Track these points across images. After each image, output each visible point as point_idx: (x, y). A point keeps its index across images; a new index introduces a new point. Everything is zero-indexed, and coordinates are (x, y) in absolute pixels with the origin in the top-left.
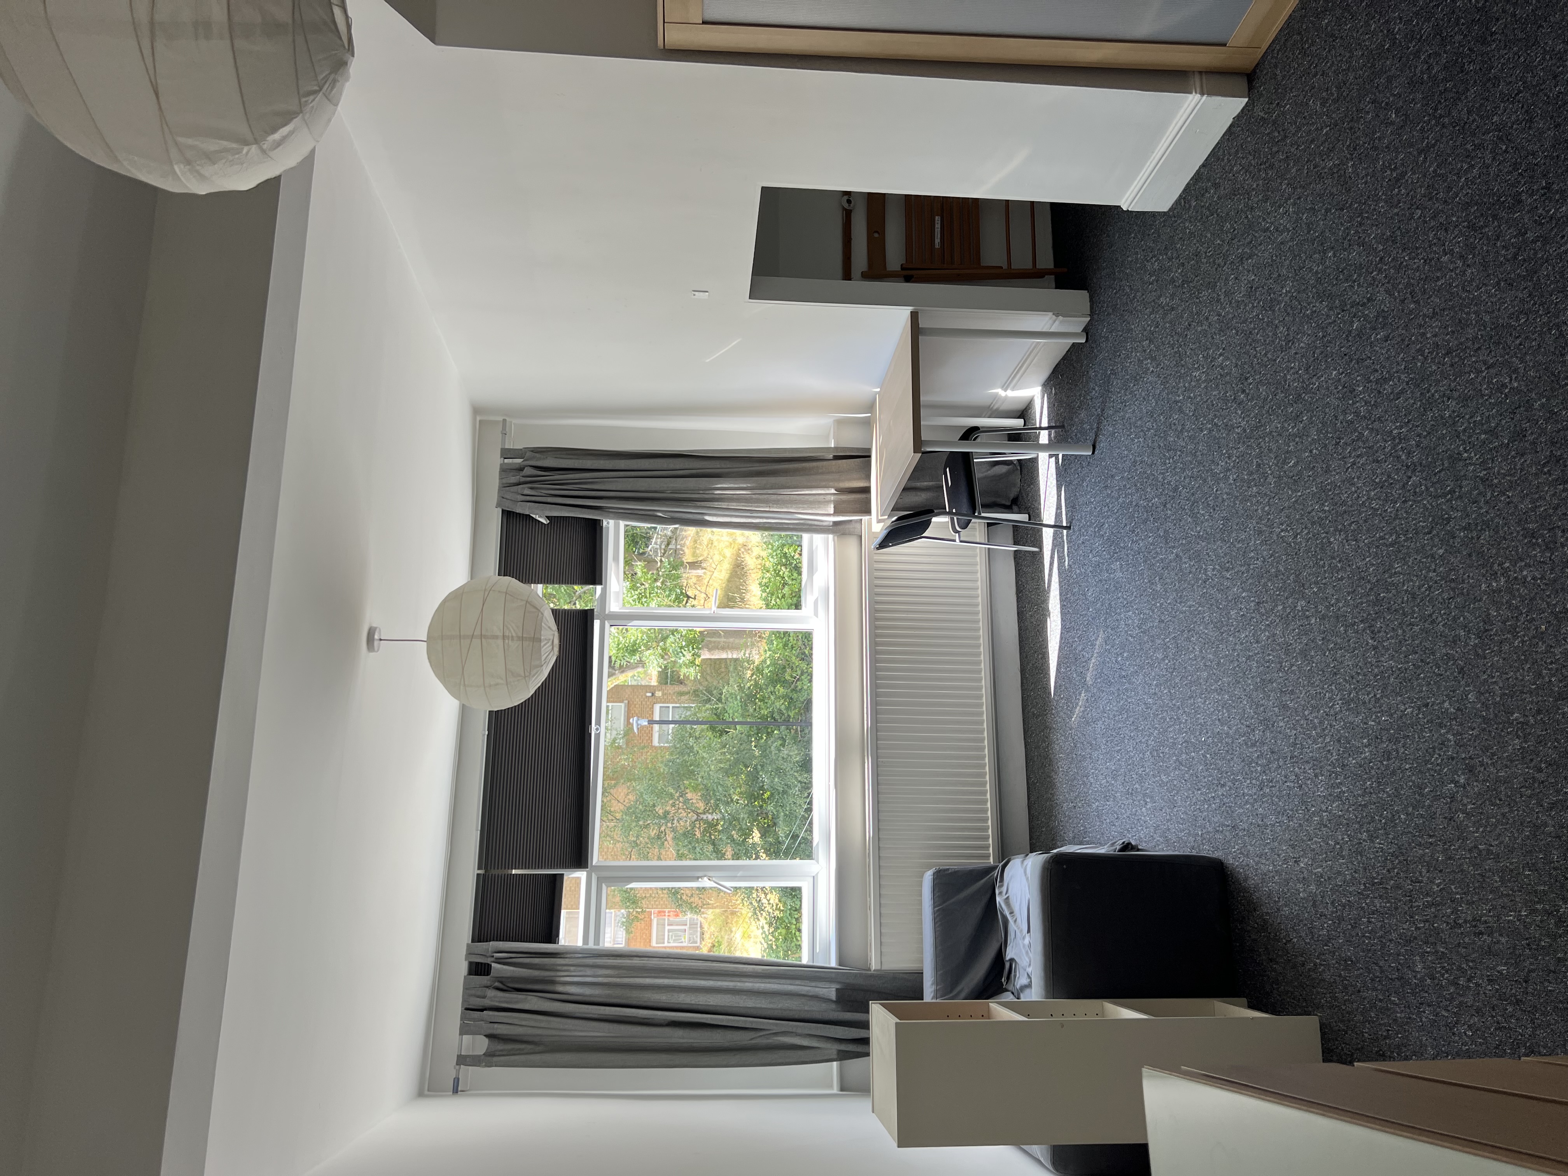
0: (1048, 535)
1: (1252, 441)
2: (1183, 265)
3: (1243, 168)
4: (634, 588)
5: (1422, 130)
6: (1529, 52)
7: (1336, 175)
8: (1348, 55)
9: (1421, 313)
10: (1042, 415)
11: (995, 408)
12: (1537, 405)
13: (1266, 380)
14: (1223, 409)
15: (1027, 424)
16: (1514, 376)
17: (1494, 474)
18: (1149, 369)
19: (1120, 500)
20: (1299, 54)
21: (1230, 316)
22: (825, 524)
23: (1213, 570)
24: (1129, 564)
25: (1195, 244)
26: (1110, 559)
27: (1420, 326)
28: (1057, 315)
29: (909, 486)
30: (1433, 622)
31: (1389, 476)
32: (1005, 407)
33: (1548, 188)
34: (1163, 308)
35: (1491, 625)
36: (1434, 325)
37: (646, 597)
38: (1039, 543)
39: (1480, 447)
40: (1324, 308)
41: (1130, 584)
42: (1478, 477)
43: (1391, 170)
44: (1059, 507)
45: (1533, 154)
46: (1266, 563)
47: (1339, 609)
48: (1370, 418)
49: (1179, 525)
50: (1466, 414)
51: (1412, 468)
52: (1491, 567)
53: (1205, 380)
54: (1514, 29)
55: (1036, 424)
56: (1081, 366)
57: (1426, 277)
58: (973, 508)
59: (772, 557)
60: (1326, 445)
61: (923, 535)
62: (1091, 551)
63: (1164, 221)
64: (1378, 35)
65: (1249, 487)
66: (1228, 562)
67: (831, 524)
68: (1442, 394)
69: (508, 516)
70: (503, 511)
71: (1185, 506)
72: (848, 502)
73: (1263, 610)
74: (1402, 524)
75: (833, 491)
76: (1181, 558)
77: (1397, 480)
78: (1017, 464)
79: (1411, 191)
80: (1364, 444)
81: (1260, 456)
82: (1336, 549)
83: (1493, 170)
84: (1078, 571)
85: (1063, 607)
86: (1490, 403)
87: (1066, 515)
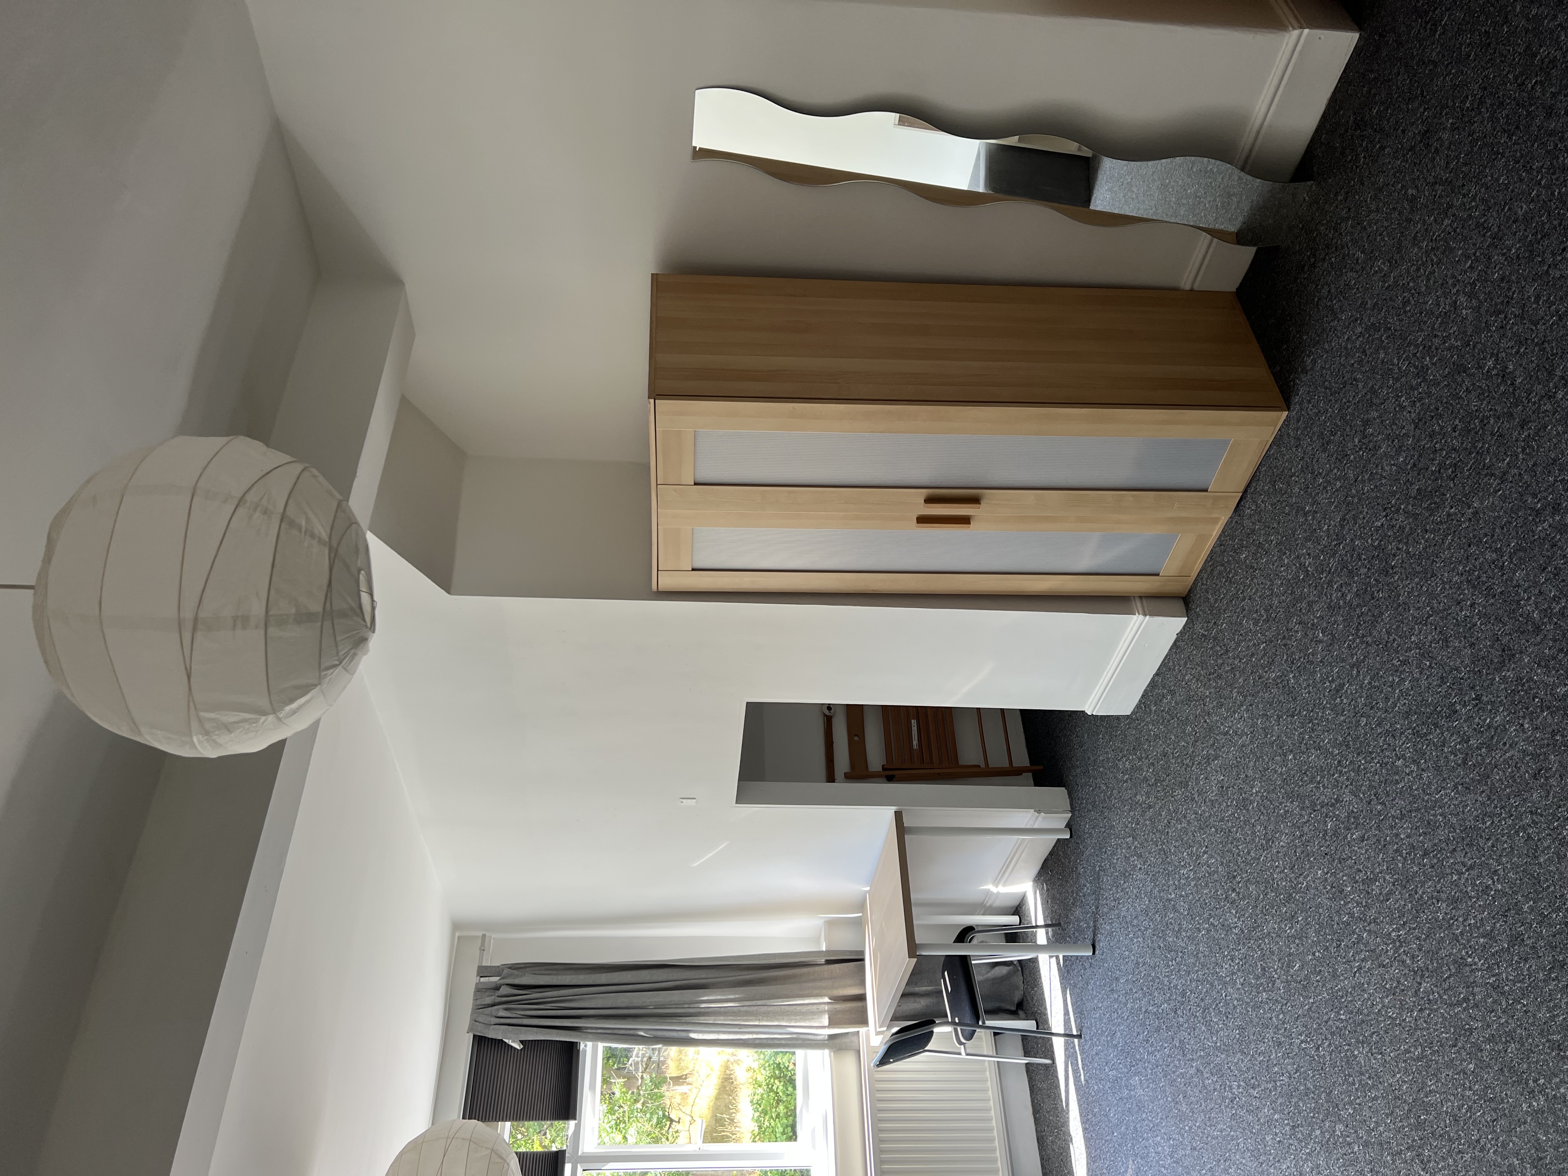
0: (1058, 1044)
1: (1252, 942)
2: (1153, 764)
3: (1194, 677)
4: (611, 1112)
5: (1349, 646)
6: (1429, 582)
7: (1280, 685)
8: (1269, 583)
9: (1390, 815)
10: (1036, 912)
11: (988, 905)
12: (1526, 908)
13: (1254, 878)
14: (1217, 908)
15: (1023, 921)
16: (1496, 878)
17: (1503, 980)
18: (1136, 866)
19: (1129, 1006)
20: (1226, 582)
21: (1207, 814)
22: (819, 1038)
23: (1239, 1087)
24: (1148, 1080)
25: (1161, 745)
26: (1128, 1073)
27: (1392, 827)
28: (1039, 812)
29: (907, 991)
30: (1482, 1149)
31: (1399, 982)
32: (998, 903)
33: (1478, 698)
34: (1141, 805)
35: (1544, 1152)
36: (1405, 826)
37: (625, 1122)
38: (1050, 1054)
39: (1482, 951)
40: (1296, 808)
41: (1153, 1103)
42: (1488, 983)
43: (1330, 682)
44: (1066, 1013)
45: (1456, 670)
46: (1292, 1080)
47: (1381, 1135)
48: (1365, 919)
49: (1194, 1034)
50: (1459, 916)
51: (1420, 973)
52: (1527, 1084)
53: (1194, 878)
54: (1411, 564)
55: (1031, 922)
56: (1070, 862)
57: (1386, 780)
58: (977, 1018)
59: (764, 1069)
60: (1327, 948)
61: (926, 1049)
62: (1107, 1063)
63: (1128, 724)
64: (1291, 567)
65: (1258, 993)
66: (1253, 1078)
67: (826, 1037)
68: (1430, 895)
69: (481, 1042)
70: (474, 1036)
71: (1196, 1012)
72: (844, 1012)
73: (1300, 1136)
74: (1425, 1036)
75: (827, 1000)
76: (1202, 1073)
77: (1408, 987)
78: (1018, 965)
79: (1352, 700)
80: (1366, 947)
81: (1262, 957)
82: (1363, 1064)
83: (1424, 683)
84: (1096, 1087)
85: (1085, 1130)
86: (1480, 906)
87: (1075, 1021)
